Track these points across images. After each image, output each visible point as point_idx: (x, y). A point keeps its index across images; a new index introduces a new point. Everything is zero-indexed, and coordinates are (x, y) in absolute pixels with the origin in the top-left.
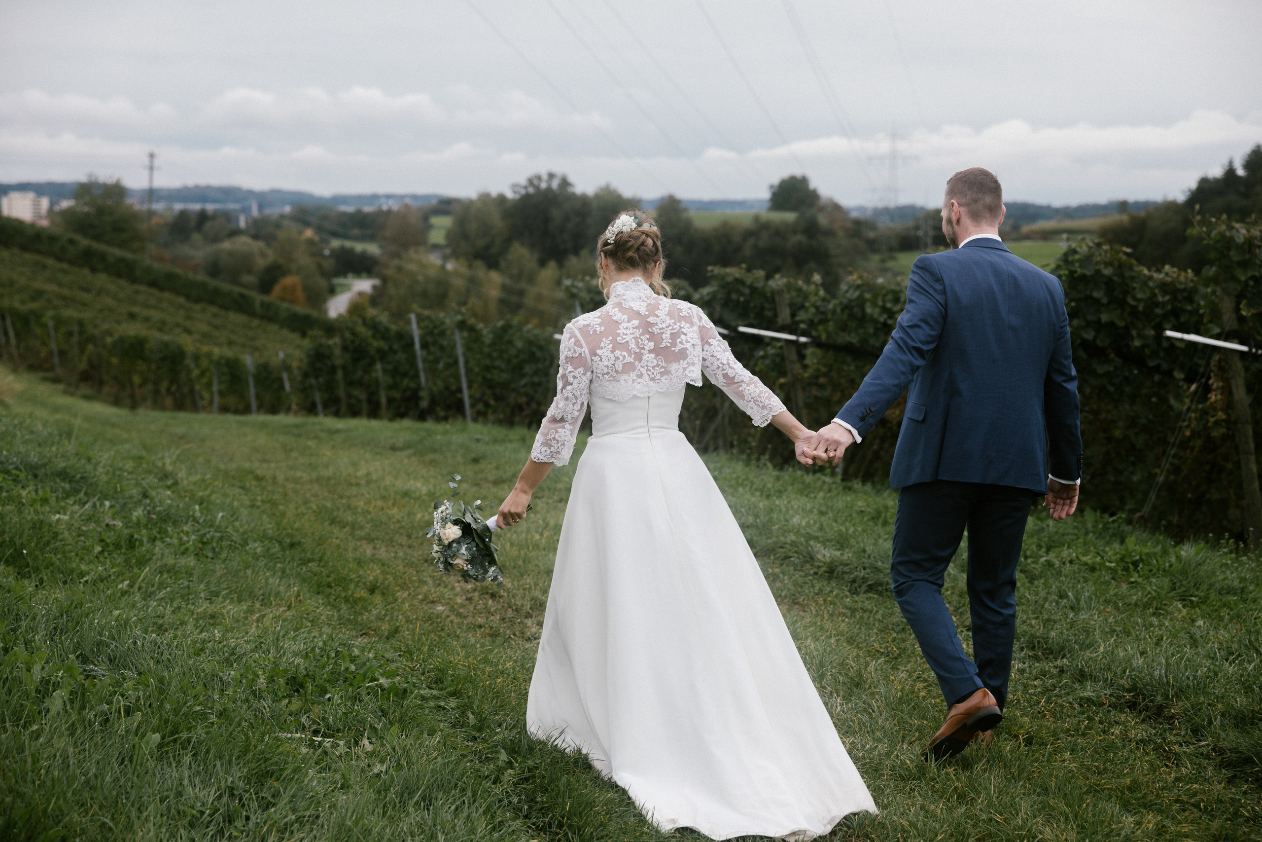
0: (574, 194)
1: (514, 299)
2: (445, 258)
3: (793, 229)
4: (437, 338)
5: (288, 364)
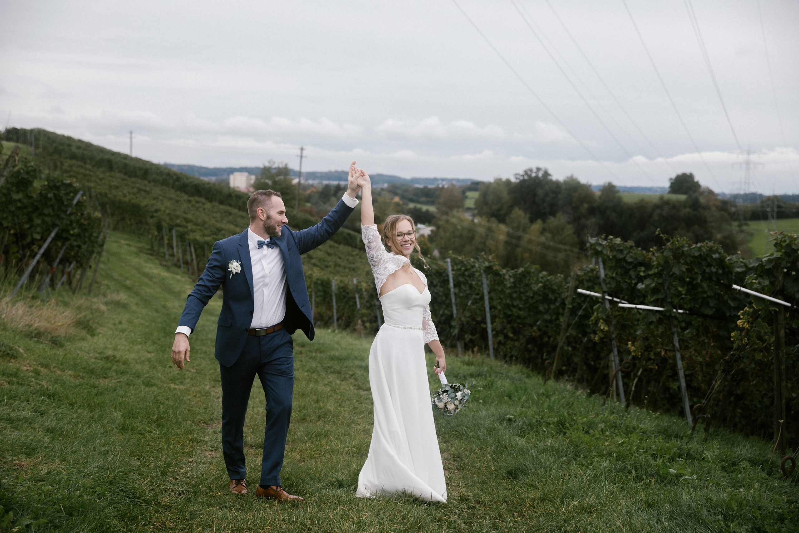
0: (551, 180)
1: (514, 241)
2: (474, 216)
3: (684, 205)
4: (468, 279)
5: (359, 288)
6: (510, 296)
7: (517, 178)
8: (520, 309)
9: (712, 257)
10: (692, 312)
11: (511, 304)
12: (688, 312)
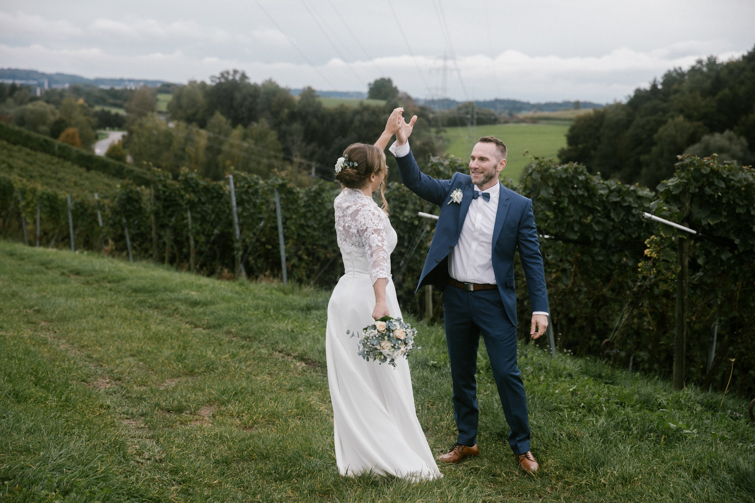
2: (168, 120)
3: (383, 111)
4: (252, 197)
5: (101, 204)
6: (304, 216)
7: (212, 81)
8: (314, 229)
9: (578, 179)
10: (557, 237)
11: (305, 224)
12: (553, 237)
